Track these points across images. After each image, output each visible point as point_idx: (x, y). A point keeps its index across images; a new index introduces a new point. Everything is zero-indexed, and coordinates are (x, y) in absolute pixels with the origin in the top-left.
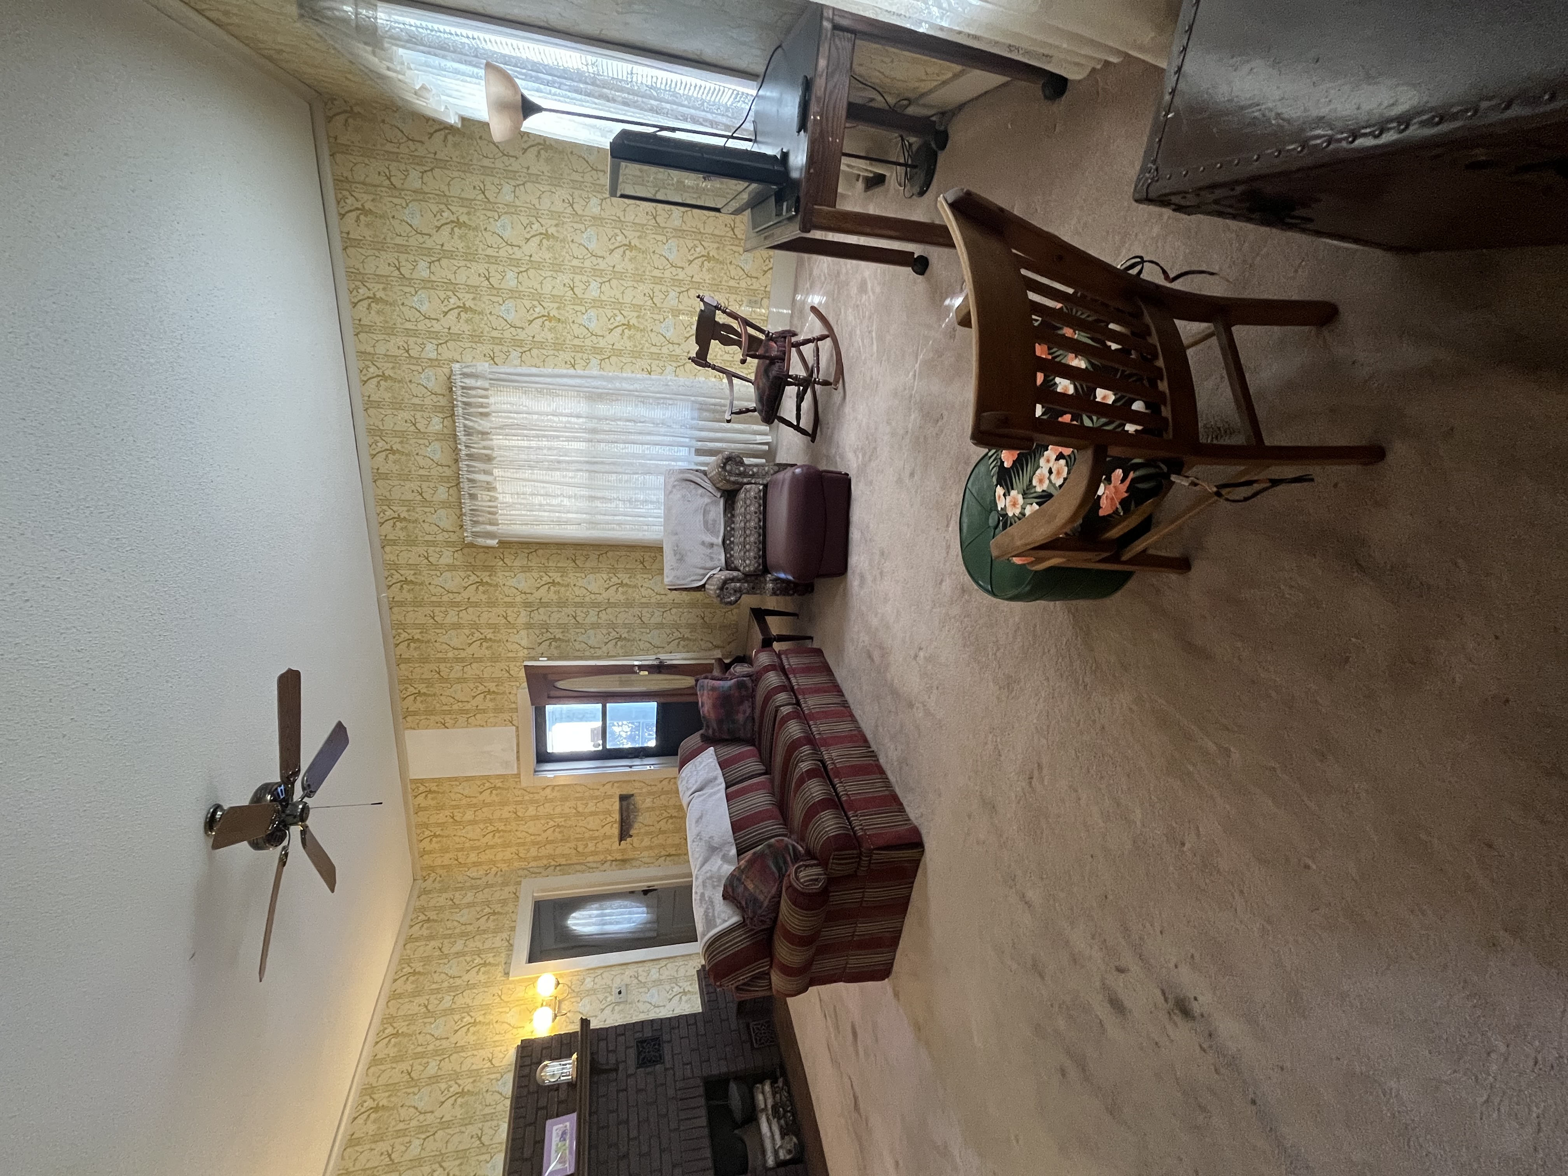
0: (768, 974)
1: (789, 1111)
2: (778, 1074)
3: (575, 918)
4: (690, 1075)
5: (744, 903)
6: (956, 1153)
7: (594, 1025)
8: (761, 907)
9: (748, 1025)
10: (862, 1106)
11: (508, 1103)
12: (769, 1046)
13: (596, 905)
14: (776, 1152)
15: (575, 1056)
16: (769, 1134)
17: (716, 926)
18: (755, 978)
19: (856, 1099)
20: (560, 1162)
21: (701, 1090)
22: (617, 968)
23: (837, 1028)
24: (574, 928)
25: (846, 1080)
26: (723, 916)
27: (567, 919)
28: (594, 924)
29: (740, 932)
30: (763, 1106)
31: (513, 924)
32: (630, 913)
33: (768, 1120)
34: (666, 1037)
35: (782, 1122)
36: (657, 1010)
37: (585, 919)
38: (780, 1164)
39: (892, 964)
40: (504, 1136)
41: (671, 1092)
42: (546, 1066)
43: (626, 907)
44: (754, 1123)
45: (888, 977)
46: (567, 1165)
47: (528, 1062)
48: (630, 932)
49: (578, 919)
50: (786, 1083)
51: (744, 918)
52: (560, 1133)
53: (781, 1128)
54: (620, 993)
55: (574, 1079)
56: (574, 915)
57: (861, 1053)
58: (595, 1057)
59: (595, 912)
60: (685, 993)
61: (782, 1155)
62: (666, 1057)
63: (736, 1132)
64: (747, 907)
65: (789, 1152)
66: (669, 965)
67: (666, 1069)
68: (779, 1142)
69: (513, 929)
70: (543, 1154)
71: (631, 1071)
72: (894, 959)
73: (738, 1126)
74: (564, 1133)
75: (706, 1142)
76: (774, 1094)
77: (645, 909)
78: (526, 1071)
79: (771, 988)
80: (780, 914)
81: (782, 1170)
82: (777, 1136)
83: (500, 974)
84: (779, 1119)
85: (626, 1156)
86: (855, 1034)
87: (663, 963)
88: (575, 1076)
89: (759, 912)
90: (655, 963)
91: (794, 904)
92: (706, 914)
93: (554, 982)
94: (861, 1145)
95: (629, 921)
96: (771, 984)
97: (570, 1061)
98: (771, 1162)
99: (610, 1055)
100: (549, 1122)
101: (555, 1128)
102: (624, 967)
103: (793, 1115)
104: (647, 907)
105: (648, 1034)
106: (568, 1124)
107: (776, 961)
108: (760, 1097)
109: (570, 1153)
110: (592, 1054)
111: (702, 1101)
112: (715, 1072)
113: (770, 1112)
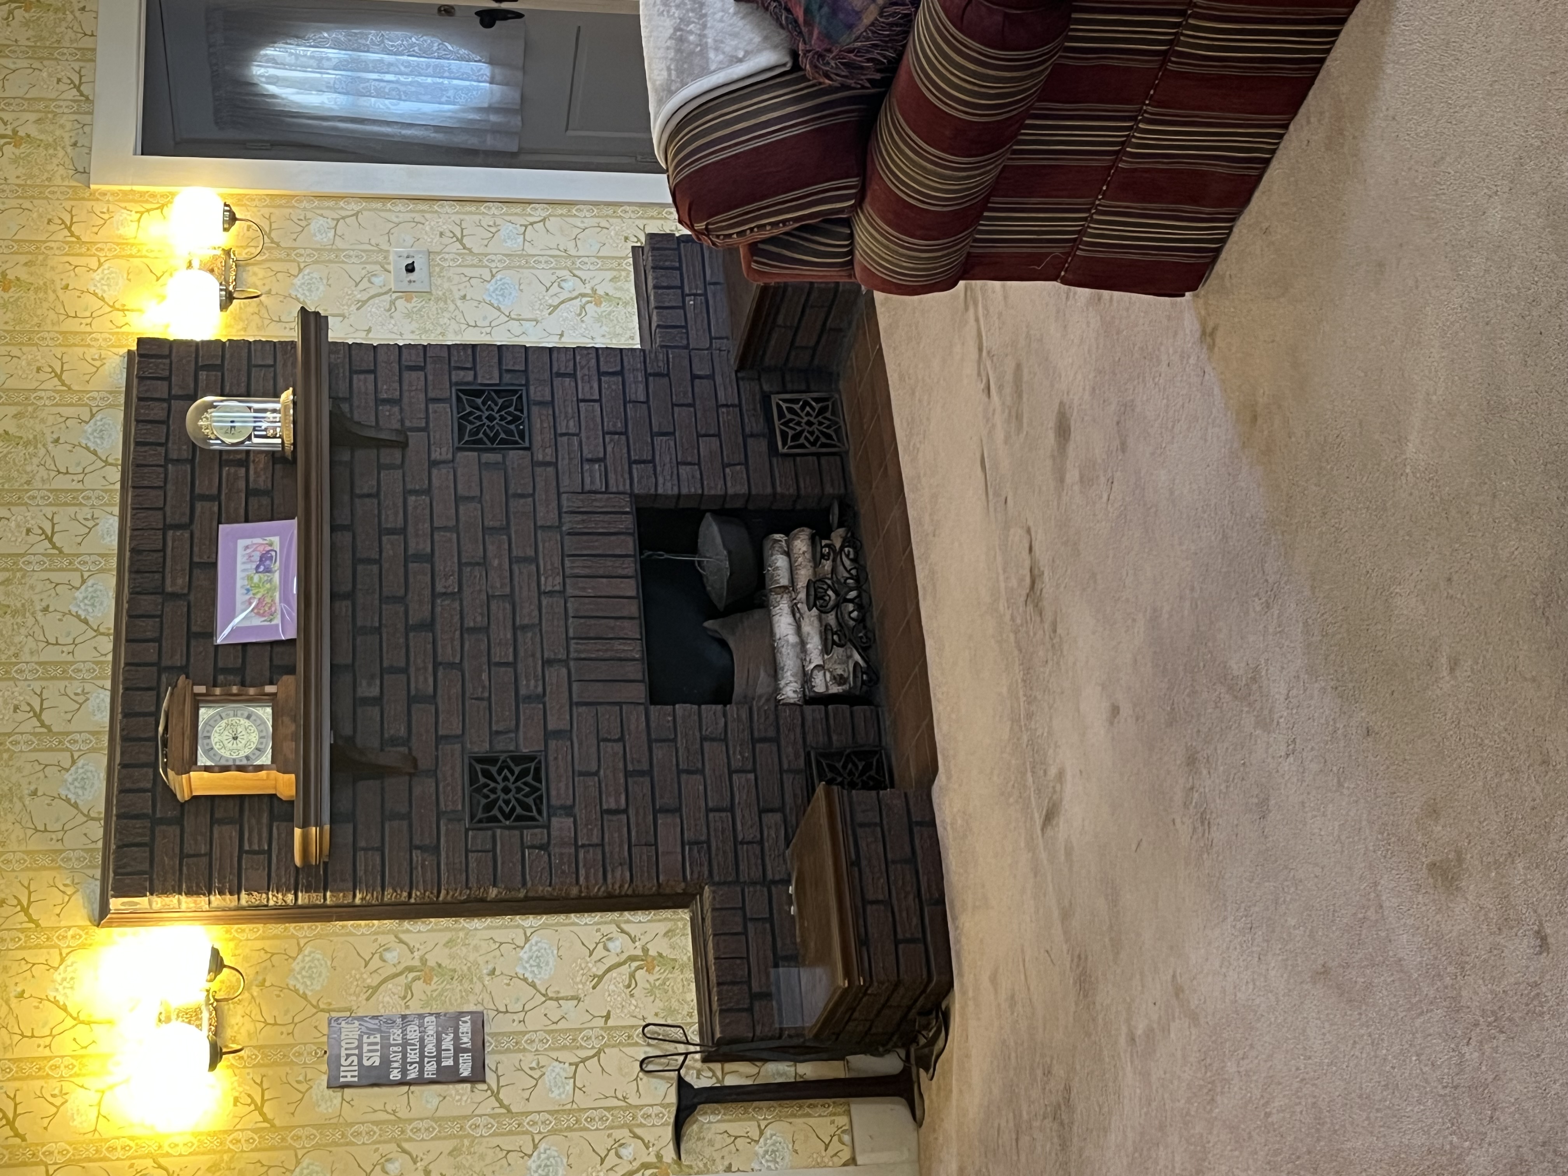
0: (848, 223)
1: (851, 601)
2: (834, 517)
3: (275, 62)
4: (599, 485)
5: (800, 14)
6: (1278, 689)
7: (336, 333)
8: (850, 27)
9: (766, 399)
10: (1048, 586)
11: (115, 475)
12: (818, 455)
13: (340, 35)
14: (806, 678)
15: (287, 396)
16: (793, 639)
17: (705, 71)
18: (807, 229)
19: (1035, 578)
20: (257, 611)
21: (628, 522)
22: (400, 206)
23: (1016, 417)
24: (272, 89)
25: (1017, 534)
26: (730, 45)
27: (247, 62)
28: (332, 88)
29: (782, 94)
30: (784, 581)
31: (87, 43)
32: (438, 73)
33: (794, 610)
34: (538, 392)
35: (831, 619)
36: (514, 325)
37: (304, 68)
38: (811, 699)
39: (1217, 252)
40: (112, 542)
41: (547, 515)
42: (211, 406)
43: (425, 53)
44: (758, 614)
45: (1193, 288)
46: (277, 621)
47: (161, 389)
48: (437, 129)
49: (282, 65)
50: (853, 540)
51: (794, 55)
52: (257, 556)
53: (825, 631)
54: (410, 269)
55: (289, 448)
56: (269, 51)
57: (1072, 475)
58: (345, 407)
59: (332, 53)
60: (595, 297)
61: (820, 684)
62: (537, 439)
63: (708, 624)
64: (808, 23)
65: (840, 680)
66: (552, 223)
67: (534, 464)
68: (815, 658)
69: (88, 55)
70: (215, 590)
71: (441, 453)
72: (1223, 241)
73: (714, 613)
74: (265, 556)
75: (633, 629)
76: (817, 559)
77: (485, 69)
78: (157, 411)
79: (851, 263)
80: (909, 57)
81: (814, 713)
82: (814, 644)
83: (61, 171)
84: (823, 611)
85: (429, 625)
86: (1063, 430)
87: (540, 212)
88: (289, 440)
89: (846, 40)
90: (518, 209)
91: (959, 21)
92: (679, 37)
93: (218, 216)
94: (1028, 670)
95: (435, 94)
96: (851, 253)
97: (277, 406)
98: (790, 691)
99: (385, 409)
100: (224, 529)
101: (242, 543)
102: (424, 206)
103: (860, 607)
104: (491, 62)
105: (489, 376)
106: (276, 540)
107: (874, 187)
108: (780, 561)
109: (285, 598)
110: (335, 399)
111: (629, 545)
112: (667, 487)
113: (802, 595)
